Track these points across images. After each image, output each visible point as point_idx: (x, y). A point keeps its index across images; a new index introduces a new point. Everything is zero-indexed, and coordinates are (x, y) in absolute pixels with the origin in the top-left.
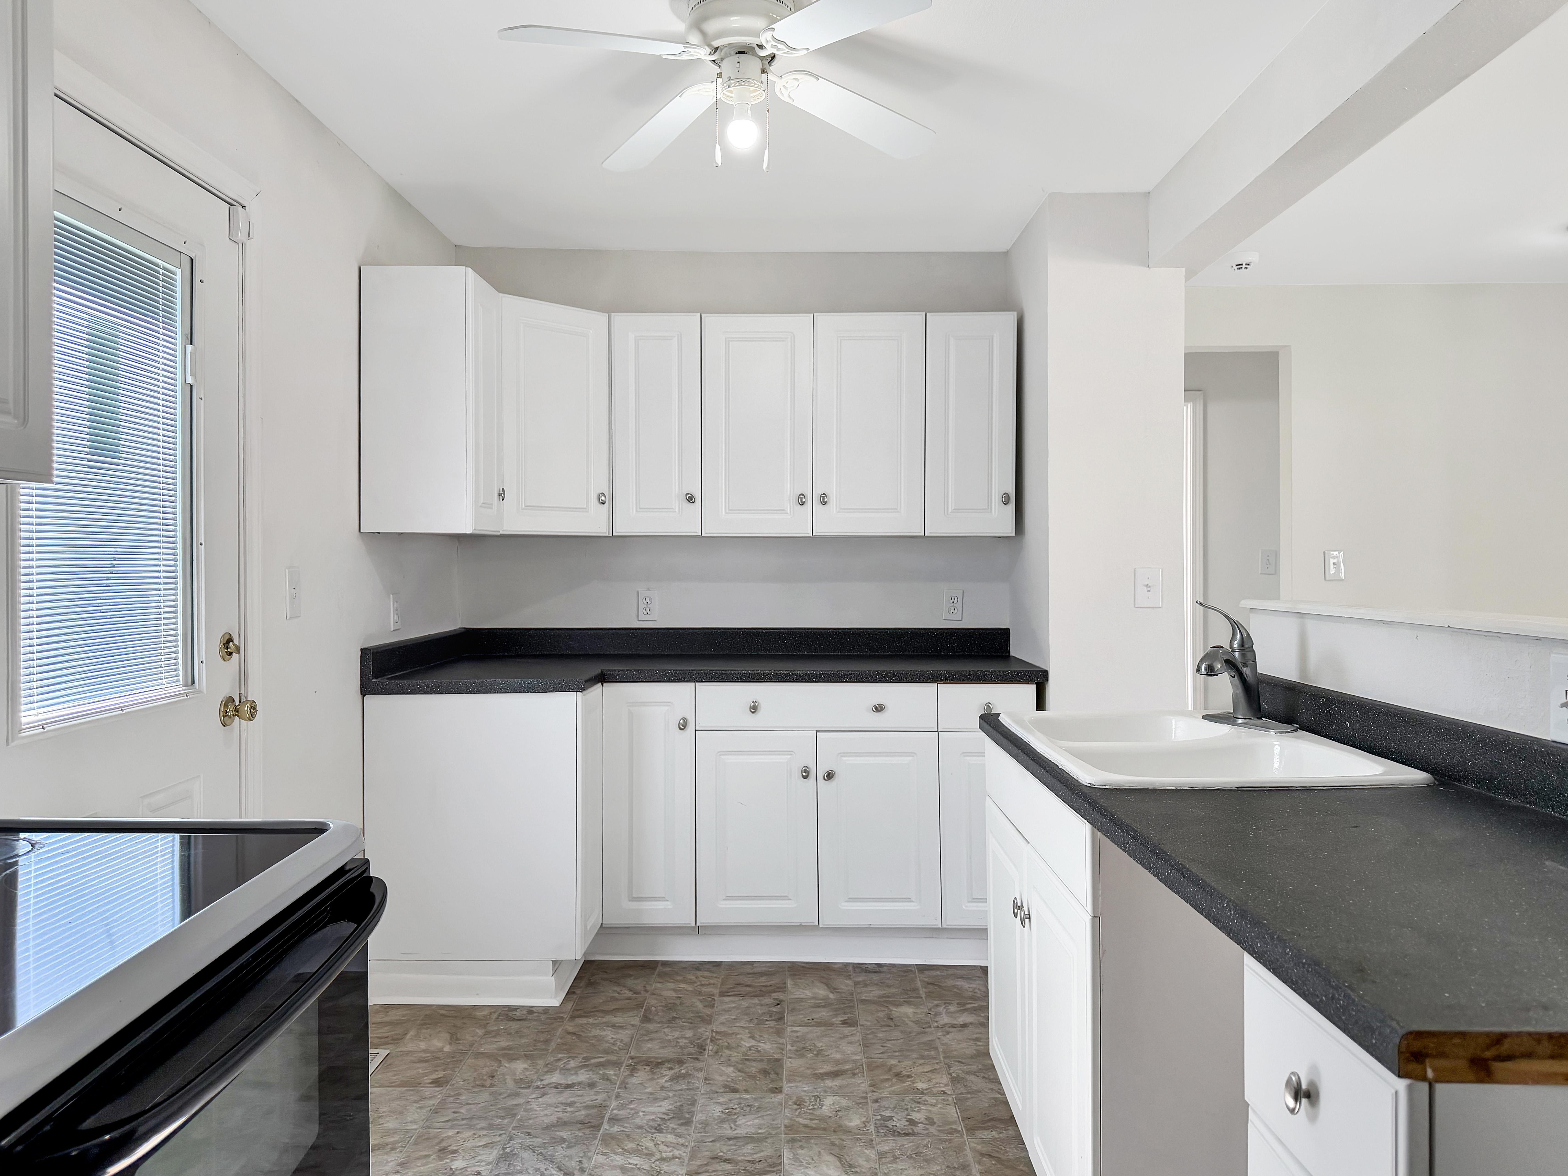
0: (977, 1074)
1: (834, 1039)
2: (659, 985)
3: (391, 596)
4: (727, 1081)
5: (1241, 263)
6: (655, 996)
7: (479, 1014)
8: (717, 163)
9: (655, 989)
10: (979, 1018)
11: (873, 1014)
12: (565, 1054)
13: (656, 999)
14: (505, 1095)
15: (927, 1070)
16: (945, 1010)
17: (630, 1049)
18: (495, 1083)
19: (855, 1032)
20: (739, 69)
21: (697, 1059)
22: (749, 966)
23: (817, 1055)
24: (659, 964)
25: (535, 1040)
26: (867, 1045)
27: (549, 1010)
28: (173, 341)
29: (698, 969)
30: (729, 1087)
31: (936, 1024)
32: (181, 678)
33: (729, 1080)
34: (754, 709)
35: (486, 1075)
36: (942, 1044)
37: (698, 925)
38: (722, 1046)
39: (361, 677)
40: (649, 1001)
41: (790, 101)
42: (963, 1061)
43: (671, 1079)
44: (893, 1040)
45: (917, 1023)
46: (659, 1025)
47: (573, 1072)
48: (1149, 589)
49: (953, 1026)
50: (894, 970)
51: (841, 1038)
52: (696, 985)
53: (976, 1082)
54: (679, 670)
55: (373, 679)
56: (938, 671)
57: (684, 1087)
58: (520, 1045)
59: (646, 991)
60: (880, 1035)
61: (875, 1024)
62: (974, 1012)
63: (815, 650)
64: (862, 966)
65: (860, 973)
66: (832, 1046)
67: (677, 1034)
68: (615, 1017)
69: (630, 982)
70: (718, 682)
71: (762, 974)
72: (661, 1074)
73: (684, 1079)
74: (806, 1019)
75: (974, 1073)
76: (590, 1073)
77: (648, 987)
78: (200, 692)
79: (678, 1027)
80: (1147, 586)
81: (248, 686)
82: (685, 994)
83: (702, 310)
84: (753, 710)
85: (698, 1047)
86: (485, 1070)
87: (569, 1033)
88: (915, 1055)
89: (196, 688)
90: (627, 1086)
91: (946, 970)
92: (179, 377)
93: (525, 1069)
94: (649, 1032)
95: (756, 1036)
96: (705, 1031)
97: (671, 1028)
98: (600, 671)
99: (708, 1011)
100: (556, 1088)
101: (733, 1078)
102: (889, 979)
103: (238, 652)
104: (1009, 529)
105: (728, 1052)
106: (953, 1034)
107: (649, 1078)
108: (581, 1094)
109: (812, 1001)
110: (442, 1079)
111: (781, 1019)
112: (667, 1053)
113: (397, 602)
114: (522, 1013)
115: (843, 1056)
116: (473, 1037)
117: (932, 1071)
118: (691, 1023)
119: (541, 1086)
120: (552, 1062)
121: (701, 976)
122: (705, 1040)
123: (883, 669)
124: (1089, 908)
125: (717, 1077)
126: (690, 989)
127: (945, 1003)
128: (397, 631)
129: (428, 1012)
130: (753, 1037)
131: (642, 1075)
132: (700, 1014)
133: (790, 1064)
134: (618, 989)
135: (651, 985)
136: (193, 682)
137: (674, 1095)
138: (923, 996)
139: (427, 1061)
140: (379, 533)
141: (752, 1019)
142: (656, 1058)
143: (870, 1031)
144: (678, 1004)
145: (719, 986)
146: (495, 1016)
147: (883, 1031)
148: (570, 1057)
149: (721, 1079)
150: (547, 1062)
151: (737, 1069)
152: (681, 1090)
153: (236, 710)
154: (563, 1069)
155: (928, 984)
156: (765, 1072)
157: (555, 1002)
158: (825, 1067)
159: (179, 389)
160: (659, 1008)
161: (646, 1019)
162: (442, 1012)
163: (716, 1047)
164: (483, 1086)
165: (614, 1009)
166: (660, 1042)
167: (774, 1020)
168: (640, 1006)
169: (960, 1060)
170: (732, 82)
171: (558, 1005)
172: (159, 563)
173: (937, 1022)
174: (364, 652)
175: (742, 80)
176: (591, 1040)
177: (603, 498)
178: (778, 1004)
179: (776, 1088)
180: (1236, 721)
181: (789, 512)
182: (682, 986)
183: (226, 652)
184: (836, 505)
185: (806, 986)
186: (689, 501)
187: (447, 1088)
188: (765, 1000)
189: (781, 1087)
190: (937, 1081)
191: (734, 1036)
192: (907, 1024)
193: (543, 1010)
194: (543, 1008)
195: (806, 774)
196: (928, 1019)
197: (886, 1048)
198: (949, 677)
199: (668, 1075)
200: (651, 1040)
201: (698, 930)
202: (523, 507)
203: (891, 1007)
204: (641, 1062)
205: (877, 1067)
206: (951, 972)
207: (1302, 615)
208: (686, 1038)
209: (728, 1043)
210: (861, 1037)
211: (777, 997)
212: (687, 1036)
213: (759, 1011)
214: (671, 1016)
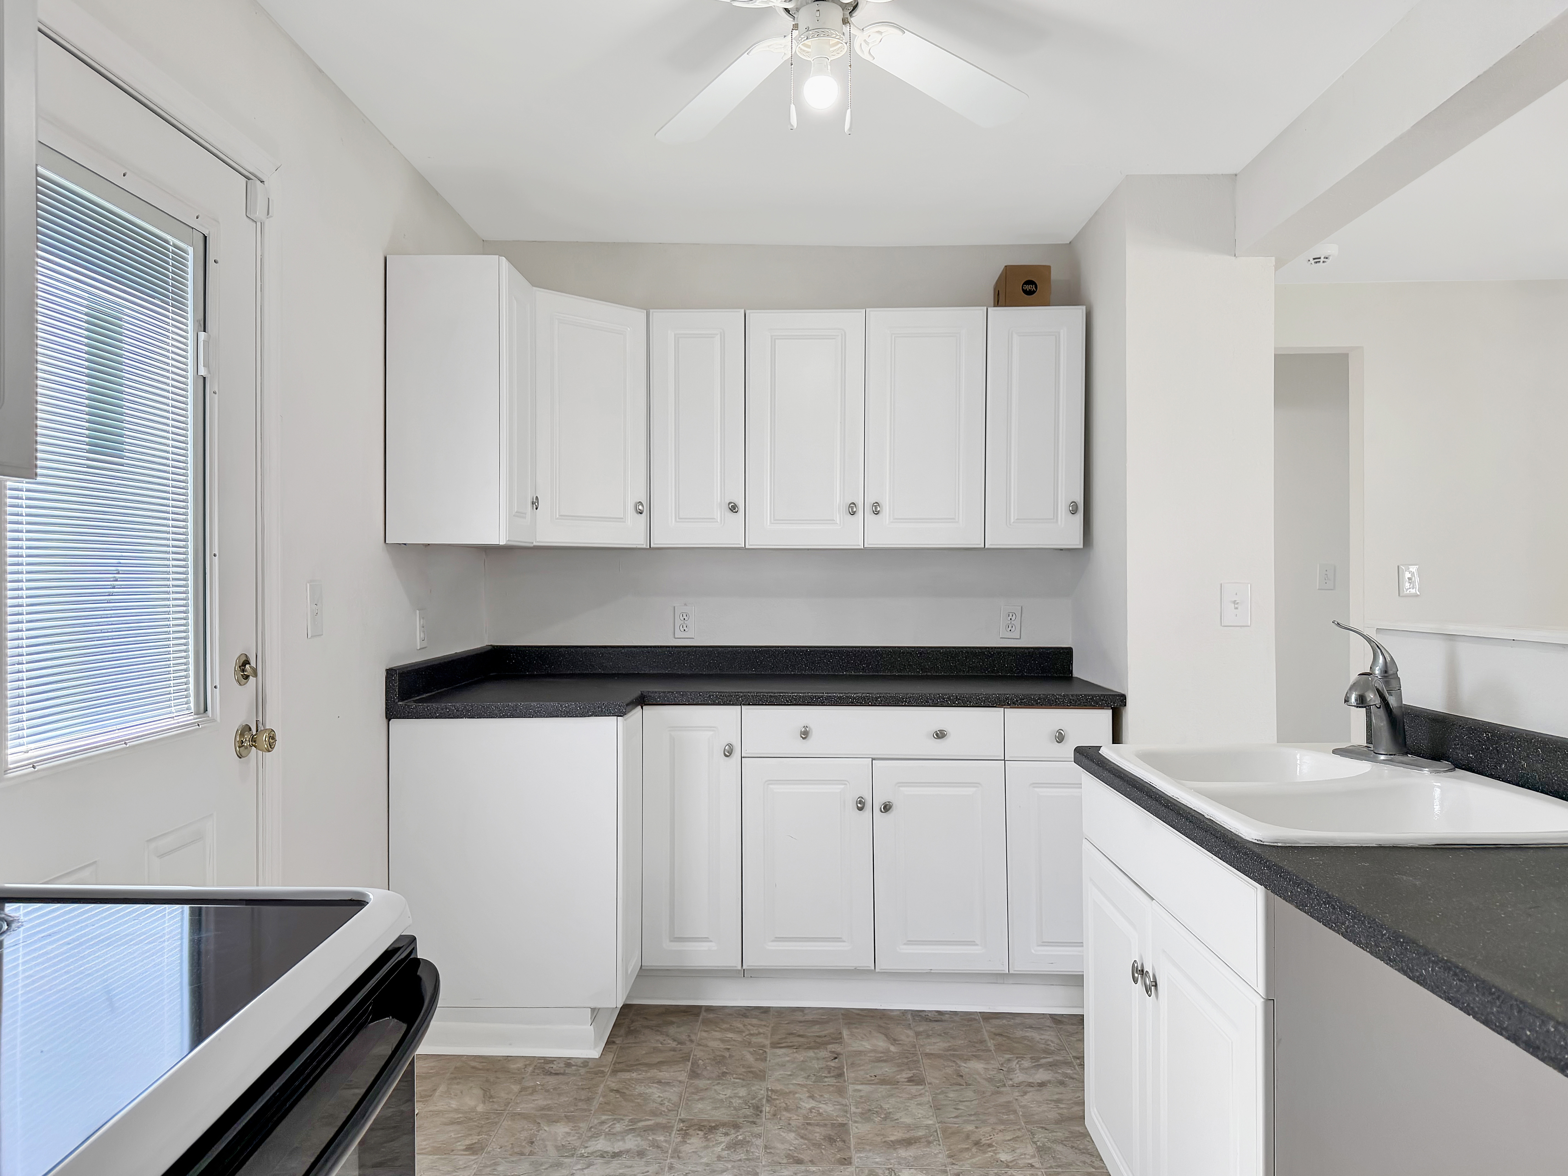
0: (1064, 1142)
1: (901, 1099)
2: (705, 1034)
3: (418, 611)
4: (790, 1150)
5: (1319, 257)
6: (700, 1047)
7: (512, 1066)
8: (792, 126)
9: (701, 1039)
10: (1056, 1075)
11: (940, 1070)
12: (609, 1115)
13: (703, 1051)
14: (547, 1166)
15: (1009, 1138)
16: (1018, 1066)
17: (680, 1110)
18: (535, 1151)
19: (923, 1091)
20: (819, 18)
21: (754, 1123)
22: (801, 1013)
23: (885, 1119)
24: (703, 1009)
25: (576, 1099)
26: (939, 1107)
27: (588, 1062)
28: (184, 327)
29: (745, 1016)
30: (793, 1157)
31: (1011, 1082)
32: (192, 705)
33: (791, 1148)
34: (805, 734)
35: (525, 1140)
36: (1021, 1107)
37: (744, 967)
38: (780, 1107)
39: (386, 700)
40: (695, 1053)
41: (869, 59)
42: (1047, 1127)
43: (728, 1147)
44: (966, 1101)
45: (990, 1080)
46: (709, 1082)
47: (619, 1138)
48: (1236, 606)
49: (1030, 1085)
50: (957, 1018)
51: (909, 1099)
52: (744, 1035)
53: (1064, 1153)
54: (724, 692)
55: (399, 701)
56: (1005, 694)
57: (743, 1156)
58: (560, 1105)
59: (692, 1041)
60: (951, 1095)
61: (944, 1082)
62: (1050, 1068)
63: (863, 669)
64: (921, 1013)
65: (920, 1021)
66: (900, 1108)
67: (729, 1092)
68: (660, 1071)
69: (672, 1030)
70: (766, 705)
71: (814, 1022)
72: (716, 1140)
73: (742, 1147)
74: (868, 1076)
75: (1062, 1142)
76: (639, 1139)
77: (693, 1037)
78: (214, 720)
79: (729, 1084)
80: (1234, 602)
81: (265, 712)
82: (733, 1045)
83: (747, 306)
84: (803, 736)
85: (754, 1108)
86: (524, 1135)
87: (612, 1090)
88: (992, 1120)
89: (209, 717)
90: (680, 1155)
91: (1013, 1019)
92: (190, 368)
93: (567, 1133)
94: (698, 1090)
95: (816, 1095)
96: (760, 1089)
97: (723, 1085)
98: (640, 693)
99: (761, 1065)
100: (602, 1157)
101: (796, 1146)
102: (952, 1029)
103: (256, 675)
104: (1076, 540)
105: (787, 1115)
106: (1031, 1094)
107: (703, 1145)
108: (630, 1165)
109: (872, 1055)
110: (476, 1145)
111: (840, 1075)
112: (721, 1115)
113: (423, 618)
114: (559, 1065)
115: (914, 1121)
116: (508, 1094)
117: (1015, 1139)
118: (743, 1080)
119: (586, 1155)
120: (596, 1125)
121: (749, 1024)
122: (761, 1099)
123: (945, 692)
124: (1261, 990)
125: (779, 1145)
126: (739, 1039)
127: (1017, 1058)
128: (424, 650)
129: (458, 1064)
130: (812, 1097)
131: (696, 1141)
132: (752, 1069)
133: (858, 1129)
134: (660, 1038)
135: (695, 1034)
136: (206, 710)
137: (733, 1167)
138: (992, 1048)
139: (459, 1123)
140: (405, 544)
141: (809, 1076)
142: (709, 1121)
143: (940, 1090)
144: (728, 1057)
145: (769, 1035)
146: (530, 1069)
147: (954, 1091)
148: (615, 1119)
149: (783, 1147)
150: (590, 1126)
151: (799, 1135)
152: (740, 1160)
153: (253, 740)
154: (609, 1134)
155: (996, 1034)
156: (831, 1140)
157: (594, 1053)
158: (895, 1134)
159: (190, 381)
160: (707, 1061)
161: (694, 1074)
162: (473, 1064)
163: (773, 1109)
164: (522, 1154)
165: (659, 1062)
166: (712, 1102)
167: (833, 1077)
168: (686, 1058)
169: (1043, 1126)
170: (811, 32)
171: (597, 1057)
172: (168, 576)
173: (1011, 1079)
174: (390, 673)
175: (819, 31)
176: (635, 1099)
177: (640, 507)
178: (836, 1058)
179: (845, 1159)
180: (1378, 757)
181: (838, 522)
182: (730, 1035)
183: (242, 675)
184: (890, 515)
185: (864, 1036)
186: (732, 511)
187: (483, 1156)
188: (821, 1054)
189: (850, 1158)
190: (1022, 1151)
191: (791, 1096)
192: (979, 1082)
193: (582, 1063)
194: (582, 1061)
195: (861, 805)
196: (1002, 1077)
197: (959, 1111)
198: (1017, 701)
199: (724, 1142)
200: (702, 1099)
201: (744, 973)
202: (558, 516)
203: (958, 1062)
204: (692, 1126)
205: (953, 1133)
206: (1018, 1020)
207: (1451, 637)
208: (740, 1097)
209: (786, 1104)
210: (931, 1098)
211: (833, 1050)
212: (741, 1095)
213: (816, 1066)
214: (720, 1071)
